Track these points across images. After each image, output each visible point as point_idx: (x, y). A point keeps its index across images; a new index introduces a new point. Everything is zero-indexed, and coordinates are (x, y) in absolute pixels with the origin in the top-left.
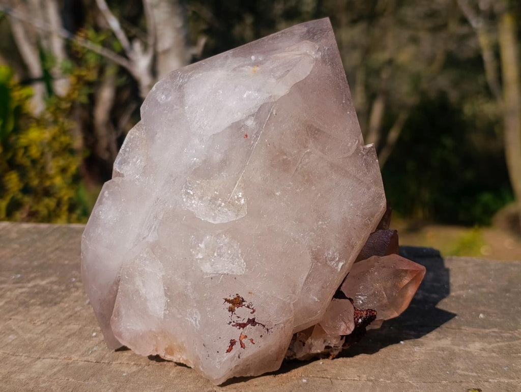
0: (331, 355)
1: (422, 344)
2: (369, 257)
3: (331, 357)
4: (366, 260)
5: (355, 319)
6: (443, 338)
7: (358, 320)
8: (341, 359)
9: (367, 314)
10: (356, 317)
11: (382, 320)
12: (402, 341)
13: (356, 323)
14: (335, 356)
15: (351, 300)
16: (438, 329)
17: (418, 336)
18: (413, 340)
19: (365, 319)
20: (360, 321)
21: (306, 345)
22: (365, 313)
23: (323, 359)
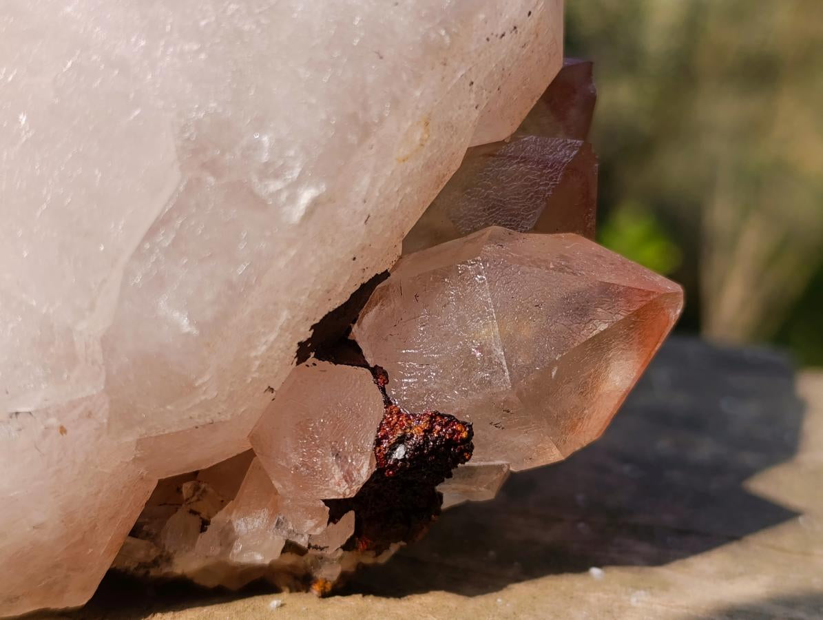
0: (316, 581)
1: (665, 586)
2: (475, 230)
3: (316, 589)
4: (464, 239)
5: (378, 442)
6: (741, 574)
7: (393, 448)
8: (355, 601)
9: (429, 431)
10: (385, 437)
11: (500, 467)
12: (599, 566)
13: (382, 459)
14: (329, 587)
15: (378, 373)
16: (734, 547)
17: (659, 560)
18: (636, 569)
19: (418, 448)
20: (400, 453)
21: (210, 528)
22: (424, 424)
23: (291, 591)
